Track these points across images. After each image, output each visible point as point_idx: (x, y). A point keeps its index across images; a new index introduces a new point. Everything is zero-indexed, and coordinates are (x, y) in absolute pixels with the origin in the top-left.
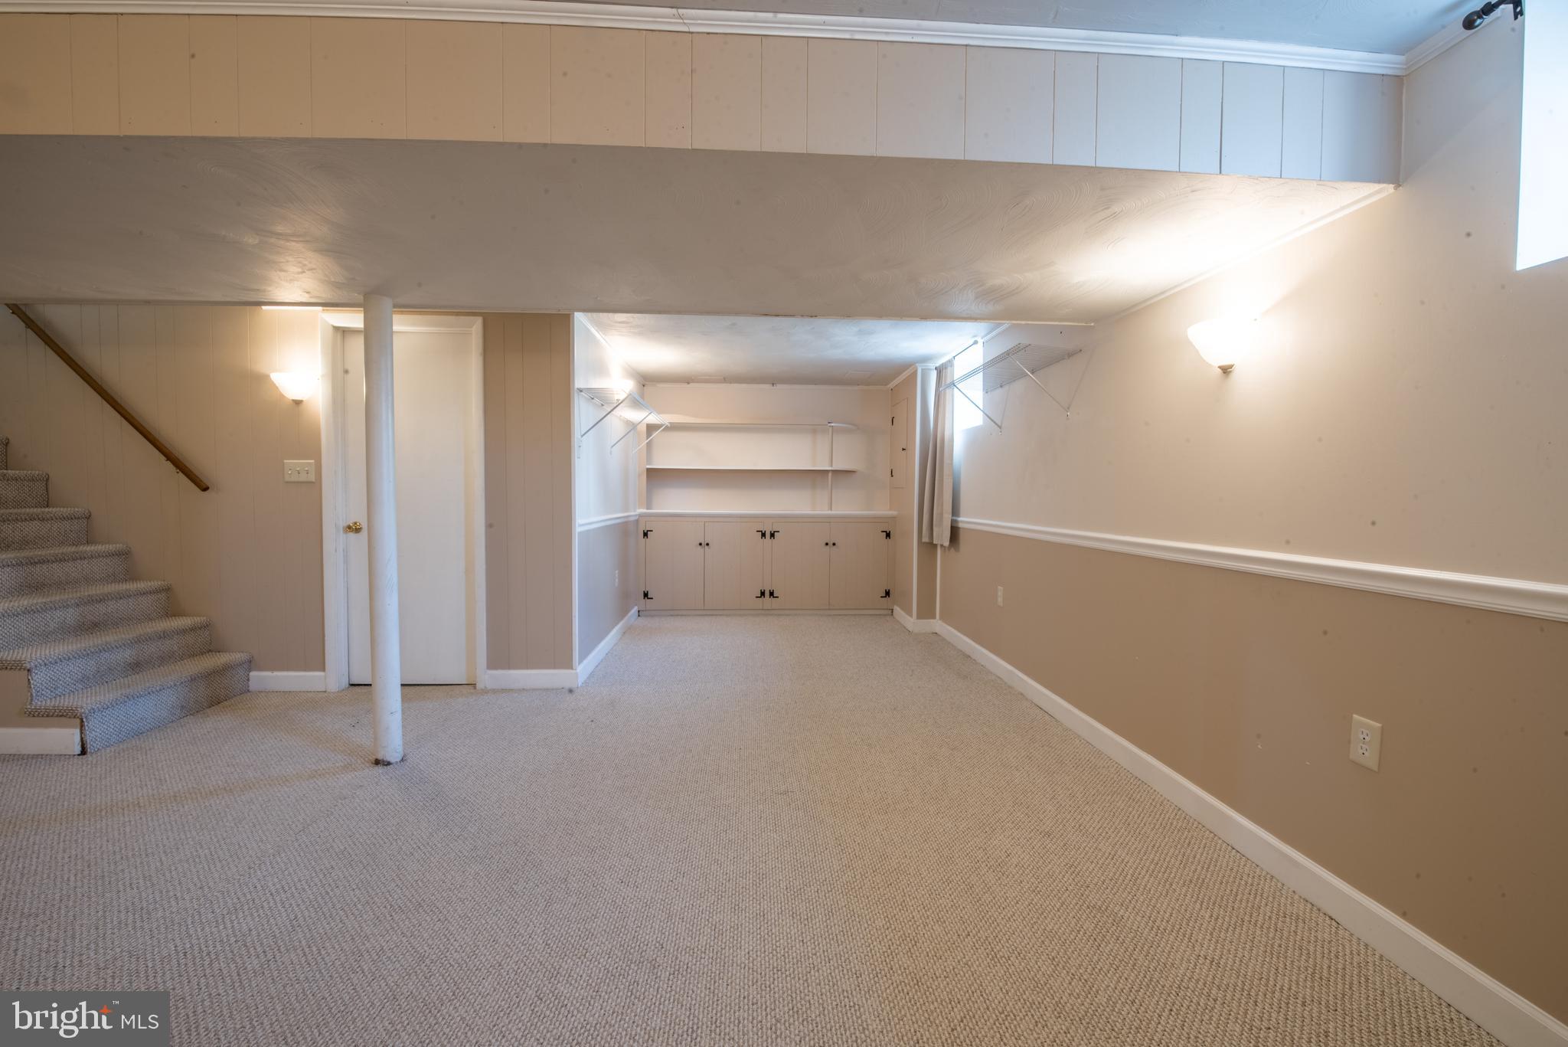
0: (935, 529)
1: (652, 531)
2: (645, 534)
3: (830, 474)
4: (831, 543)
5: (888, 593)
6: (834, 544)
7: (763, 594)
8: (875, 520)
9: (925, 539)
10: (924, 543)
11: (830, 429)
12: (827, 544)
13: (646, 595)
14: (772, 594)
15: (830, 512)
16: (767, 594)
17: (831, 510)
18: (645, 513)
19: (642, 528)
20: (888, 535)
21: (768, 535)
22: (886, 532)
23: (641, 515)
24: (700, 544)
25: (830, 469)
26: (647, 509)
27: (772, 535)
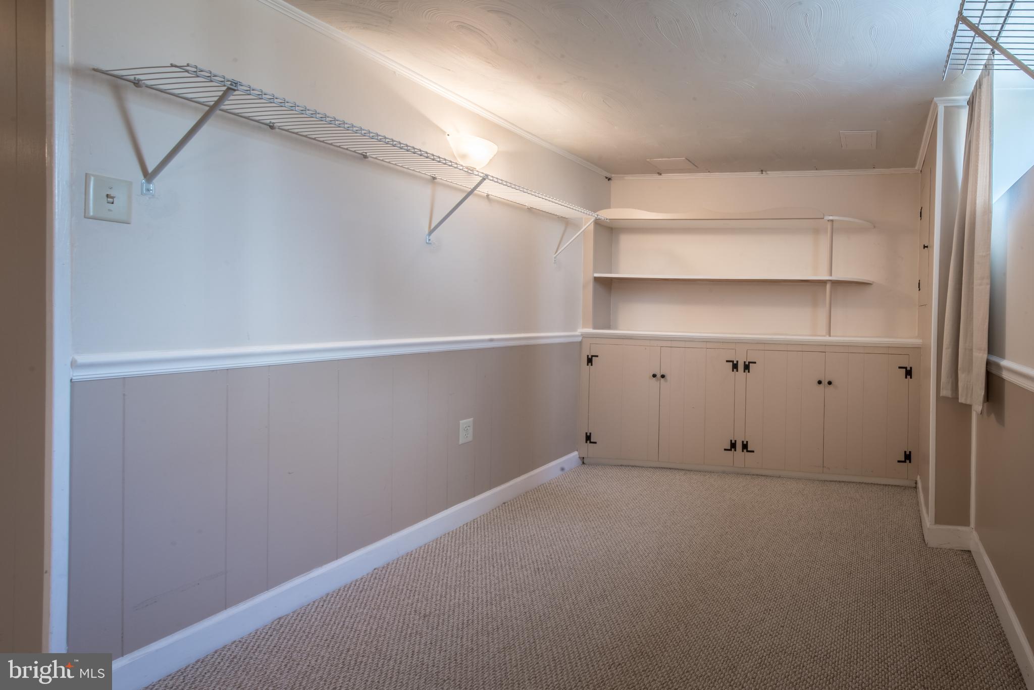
0: (961, 376)
1: (597, 356)
2: (590, 361)
3: (828, 286)
4: (825, 382)
5: (908, 457)
6: (830, 383)
7: (733, 445)
8: (890, 351)
9: (946, 392)
10: (945, 398)
11: (829, 225)
12: (820, 382)
13: (588, 438)
14: (745, 446)
15: (827, 338)
16: (739, 446)
17: (830, 336)
18: (593, 334)
19: (586, 353)
20: (909, 373)
21: (741, 367)
22: (906, 368)
23: (585, 336)
24: (654, 376)
25: (830, 278)
26: (595, 328)
27: (747, 367)
